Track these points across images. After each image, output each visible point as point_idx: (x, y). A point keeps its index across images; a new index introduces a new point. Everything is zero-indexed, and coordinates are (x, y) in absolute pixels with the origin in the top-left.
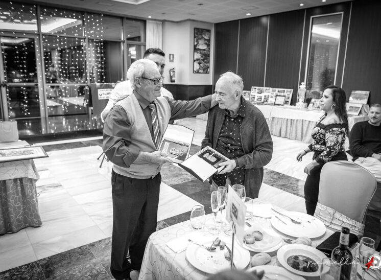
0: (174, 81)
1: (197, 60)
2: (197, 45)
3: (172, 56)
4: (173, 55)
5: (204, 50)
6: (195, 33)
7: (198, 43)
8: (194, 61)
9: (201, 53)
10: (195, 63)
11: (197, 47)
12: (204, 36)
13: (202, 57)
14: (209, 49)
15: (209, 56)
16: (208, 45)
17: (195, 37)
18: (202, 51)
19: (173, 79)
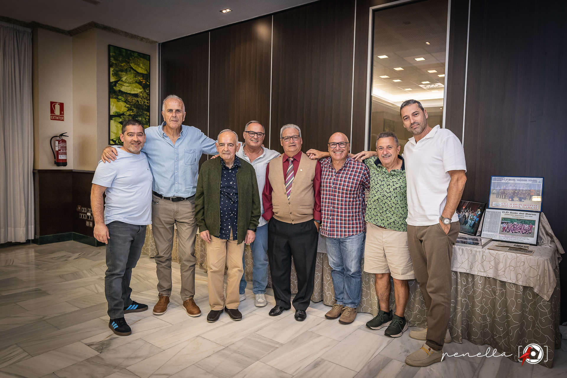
0: (64, 163)
1: (118, 115)
2: (116, 82)
3: (57, 107)
4: (62, 105)
5: (136, 95)
6: (109, 56)
7: (119, 79)
8: (111, 117)
9: (126, 102)
10: (112, 122)
11: (117, 88)
12: (132, 65)
13: (129, 109)
14: (149, 94)
15: (148, 109)
16: (146, 87)
17: (110, 65)
18: (129, 98)
19: (61, 157)
